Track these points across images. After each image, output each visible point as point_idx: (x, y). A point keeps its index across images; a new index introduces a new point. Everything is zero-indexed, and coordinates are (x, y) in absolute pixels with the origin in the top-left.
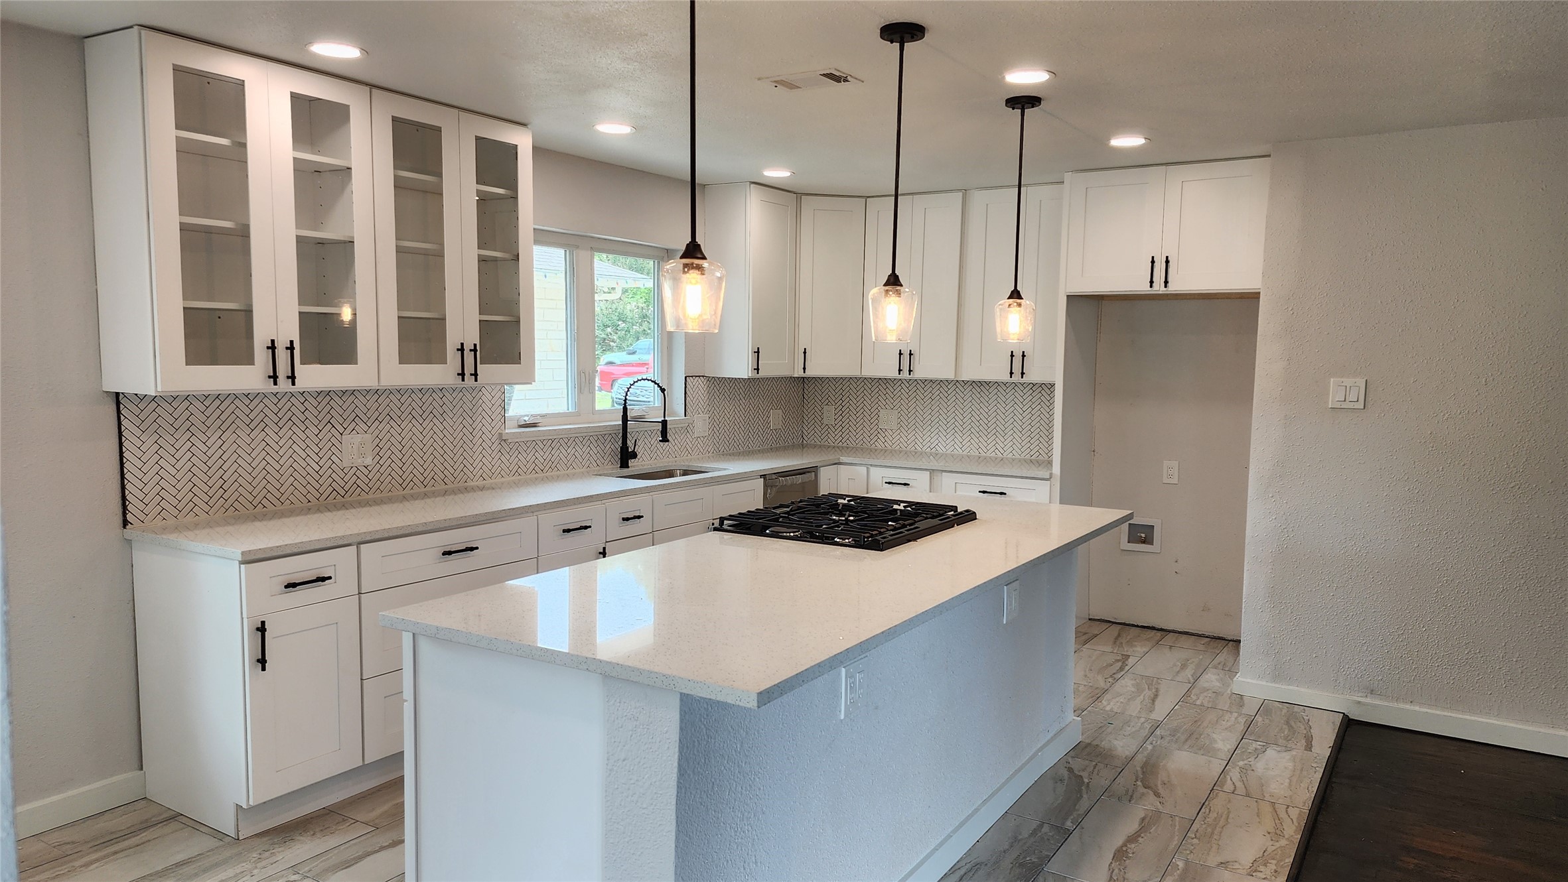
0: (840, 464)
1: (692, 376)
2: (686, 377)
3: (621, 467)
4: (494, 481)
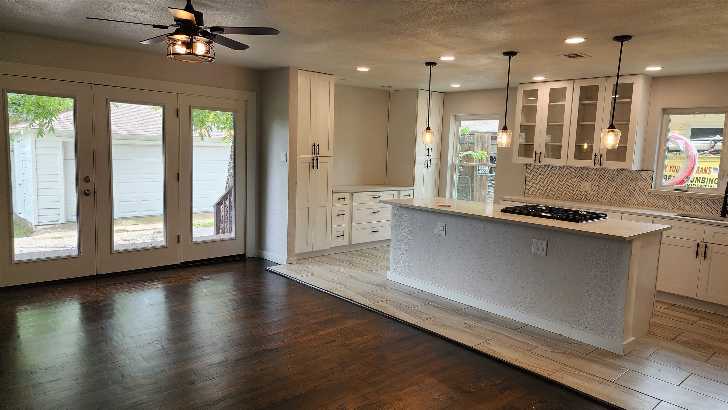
3: (721, 217)
4: (644, 207)
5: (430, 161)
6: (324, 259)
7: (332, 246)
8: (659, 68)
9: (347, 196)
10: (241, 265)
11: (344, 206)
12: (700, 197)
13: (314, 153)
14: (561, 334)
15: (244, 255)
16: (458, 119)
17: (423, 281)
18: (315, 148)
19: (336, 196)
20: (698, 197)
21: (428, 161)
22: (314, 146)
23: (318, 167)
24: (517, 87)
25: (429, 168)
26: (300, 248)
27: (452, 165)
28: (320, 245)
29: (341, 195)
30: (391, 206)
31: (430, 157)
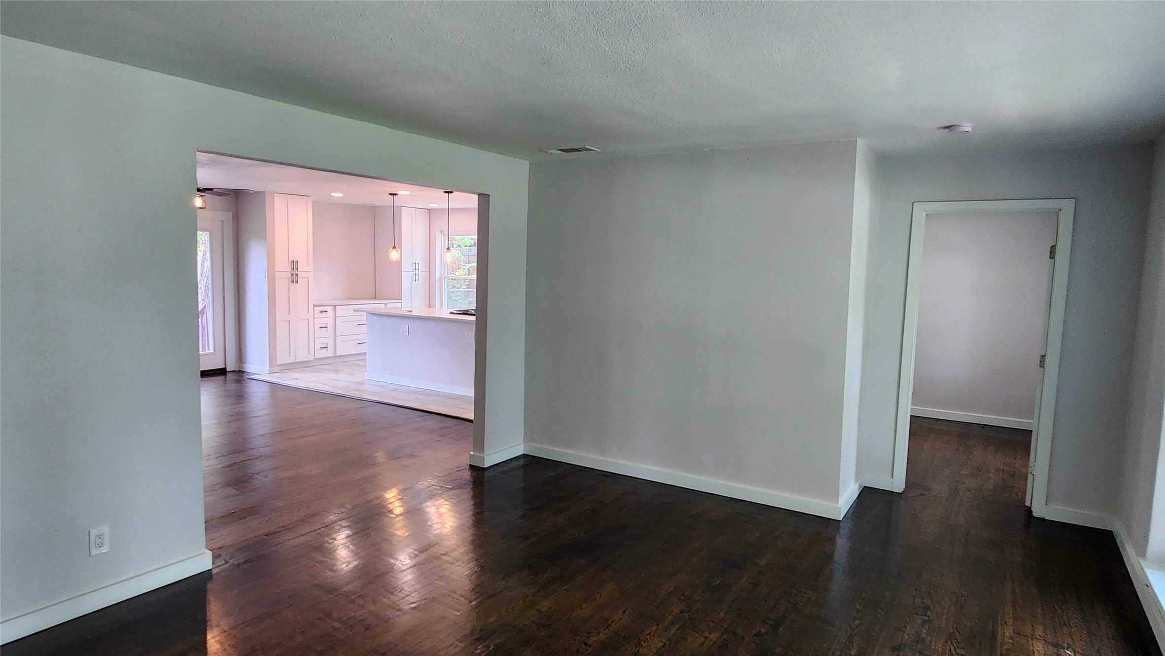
5: (418, 274)
6: (308, 369)
7: (316, 357)
9: (330, 309)
10: (222, 377)
11: (328, 319)
13: (293, 269)
15: (225, 369)
18: (294, 265)
19: (318, 309)
21: (415, 274)
22: (293, 262)
23: (297, 282)
25: (417, 281)
26: (282, 359)
27: (441, 278)
28: (302, 355)
29: (324, 308)
30: (365, 313)
31: (417, 271)
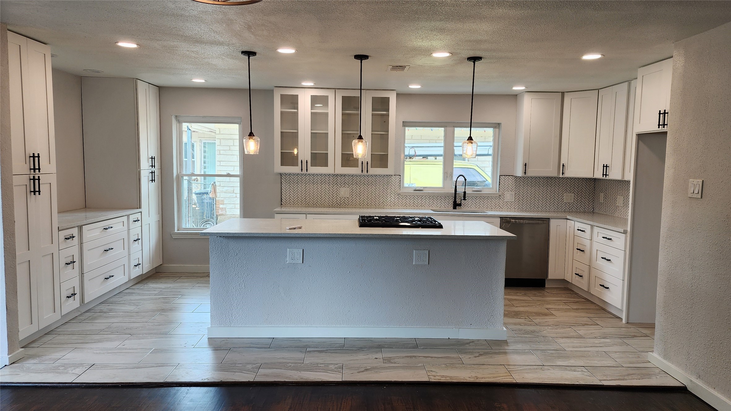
0: (567, 219)
1: (504, 176)
2: (500, 176)
3: (453, 209)
4: (395, 207)
5: (154, 173)
7: (62, 315)
8: (419, 87)
9: (75, 232)
11: (73, 250)
12: (428, 195)
13: (34, 169)
14: (449, 338)
16: (179, 122)
17: (270, 326)
18: (36, 161)
19: (62, 235)
20: (434, 195)
21: (152, 173)
22: (33, 157)
23: (40, 192)
24: (273, 90)
25: (153, 181)
27: (178, 177)
28: (47, 318)
29: (69, 232)
31: (153, 167)
